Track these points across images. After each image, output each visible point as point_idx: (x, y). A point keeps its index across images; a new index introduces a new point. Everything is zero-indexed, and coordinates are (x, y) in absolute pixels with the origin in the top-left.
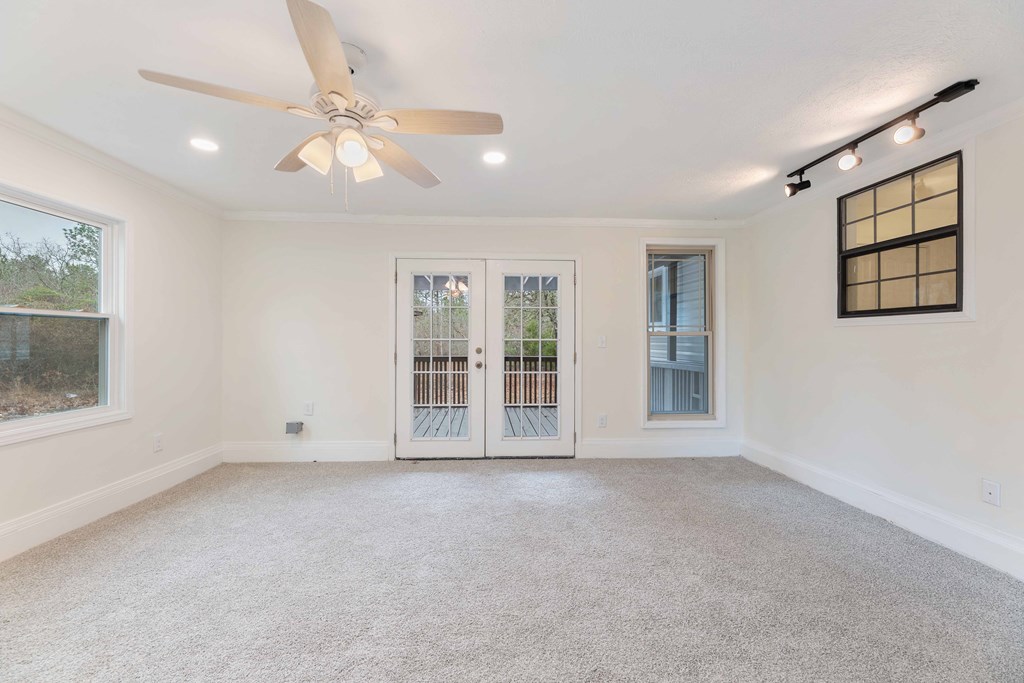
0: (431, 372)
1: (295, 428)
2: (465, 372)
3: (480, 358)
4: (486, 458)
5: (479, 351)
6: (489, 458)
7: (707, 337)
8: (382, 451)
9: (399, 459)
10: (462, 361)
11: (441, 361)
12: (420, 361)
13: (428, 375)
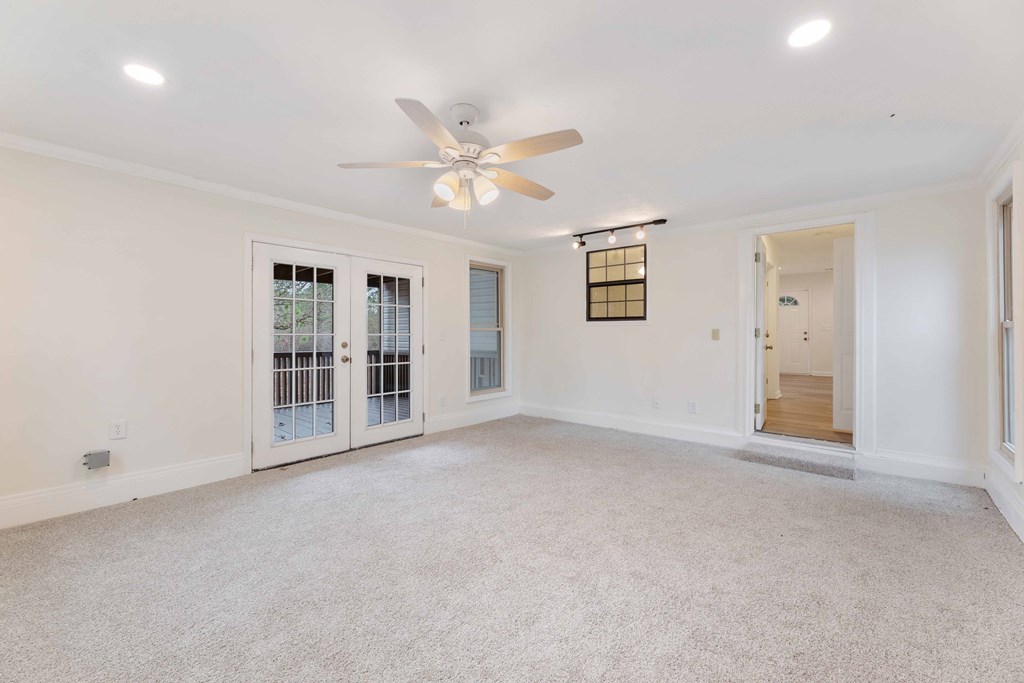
0: (294, 369)
1: (97, 461)
2: (330, 367)
3: (346, 352)
4: (351, 450)
5: (344, 345)
6: (355, 449)
7: (500, 332)
8: (236, 465)
9: (257, 470)
10: (326, 356)
11: (304, 357)
12: (281, 358)
13: (291, 372)
